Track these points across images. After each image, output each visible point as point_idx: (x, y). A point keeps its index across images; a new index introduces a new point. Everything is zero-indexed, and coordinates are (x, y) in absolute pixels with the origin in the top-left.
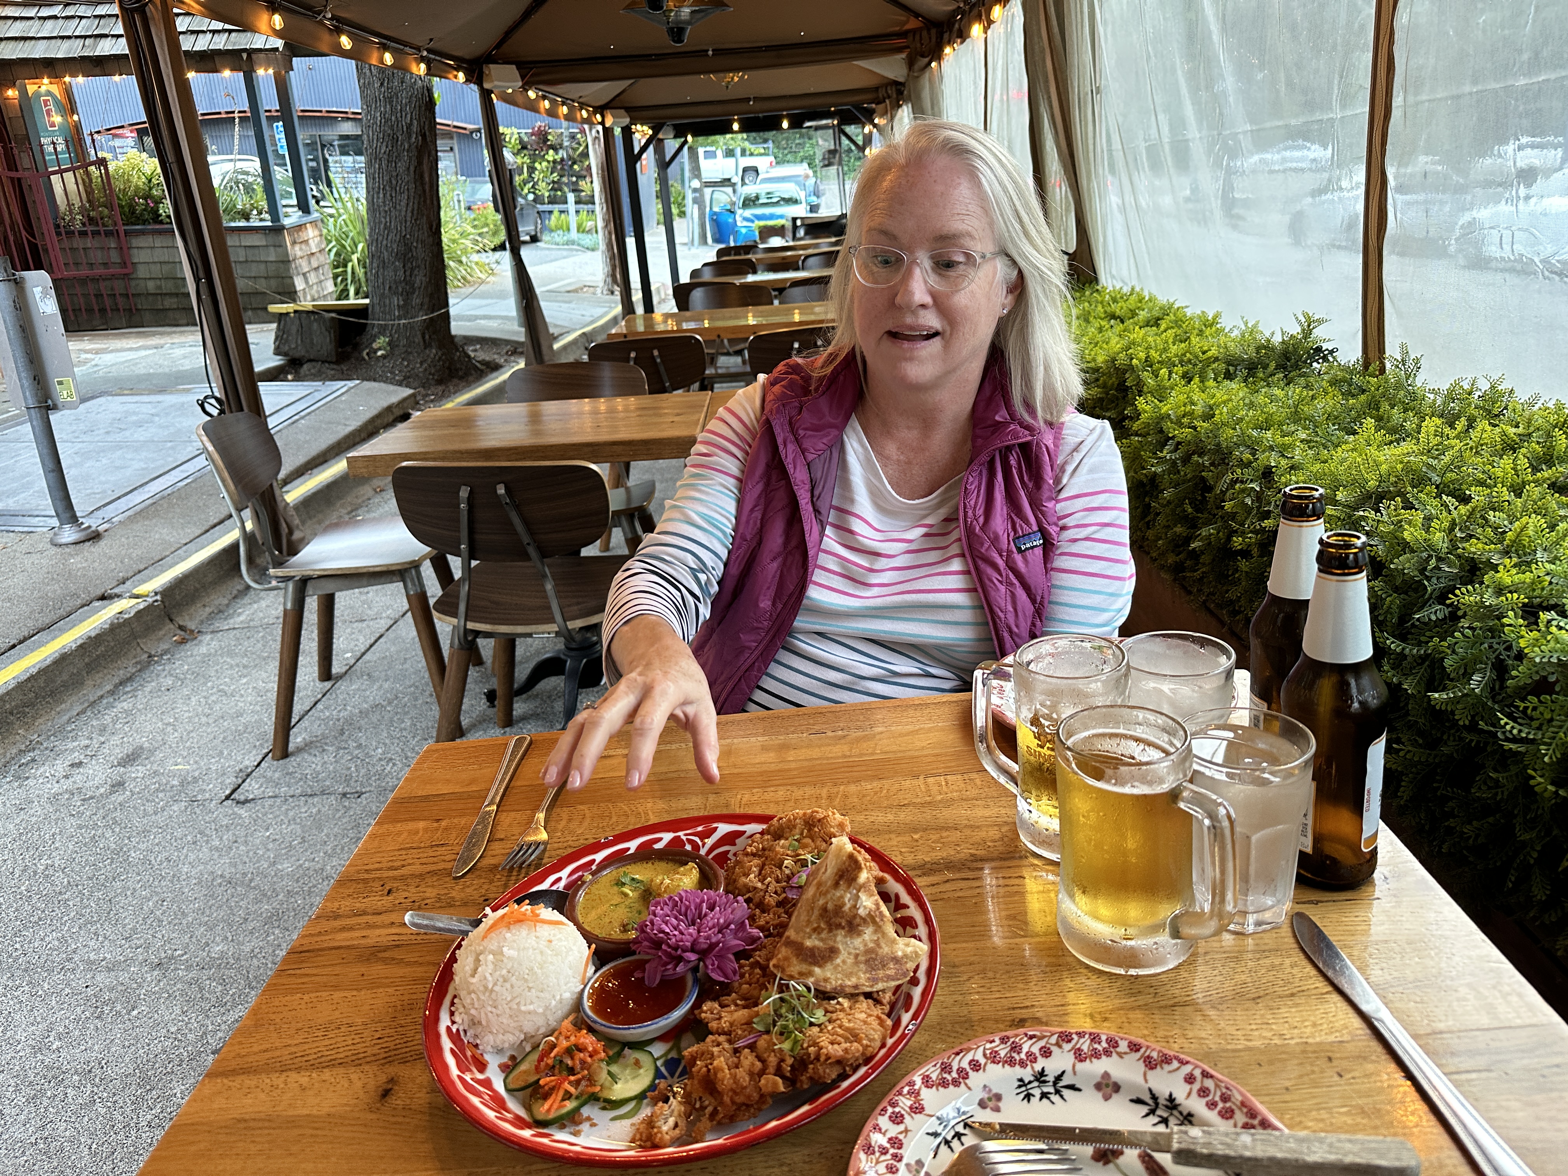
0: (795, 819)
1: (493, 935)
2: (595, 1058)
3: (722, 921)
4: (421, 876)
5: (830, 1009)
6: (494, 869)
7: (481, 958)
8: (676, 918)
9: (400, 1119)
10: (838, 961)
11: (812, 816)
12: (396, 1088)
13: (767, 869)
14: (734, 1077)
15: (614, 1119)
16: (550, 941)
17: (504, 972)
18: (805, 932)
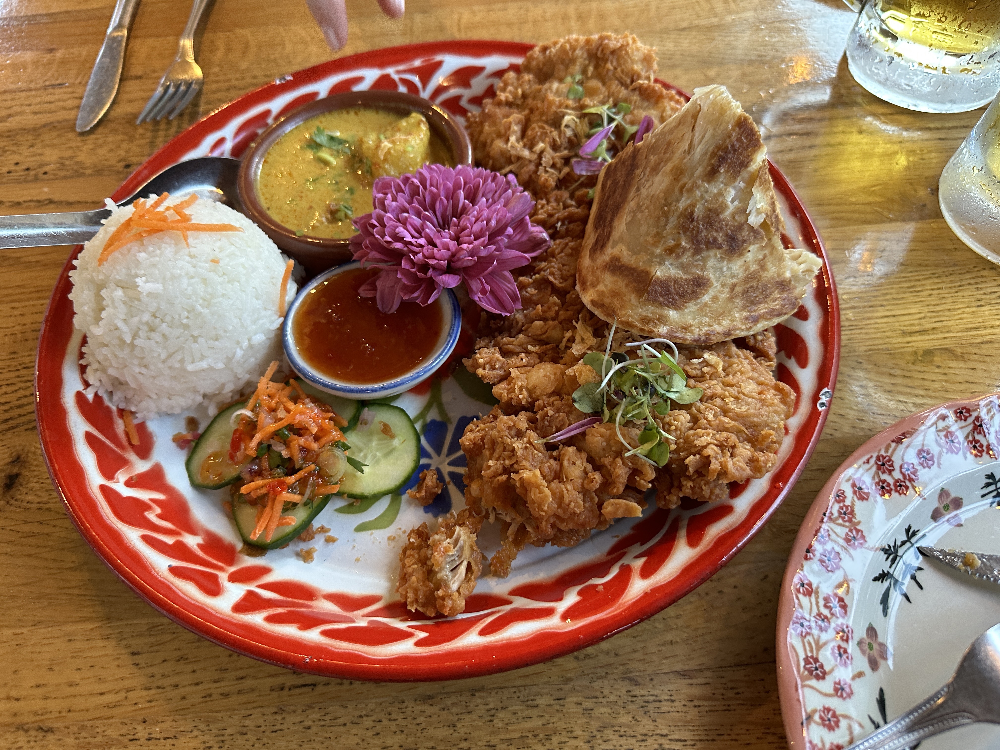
0: (574, 49)
1: (116, 254)
2: (324, 441)
3: (493, 223)
4: (36, 131)
5: (694, 372)
6: (131, 120)
7: (104, 293)
8: (419, 215)
9: (36, 528)
10: (706, 298)
11: (601, 45)
12: (25, 472)
13: (536, 129)
14: (559, 498)
15: (361, 528)
16: (216, 261)
17: (146, 317)
18: (652, 254)
